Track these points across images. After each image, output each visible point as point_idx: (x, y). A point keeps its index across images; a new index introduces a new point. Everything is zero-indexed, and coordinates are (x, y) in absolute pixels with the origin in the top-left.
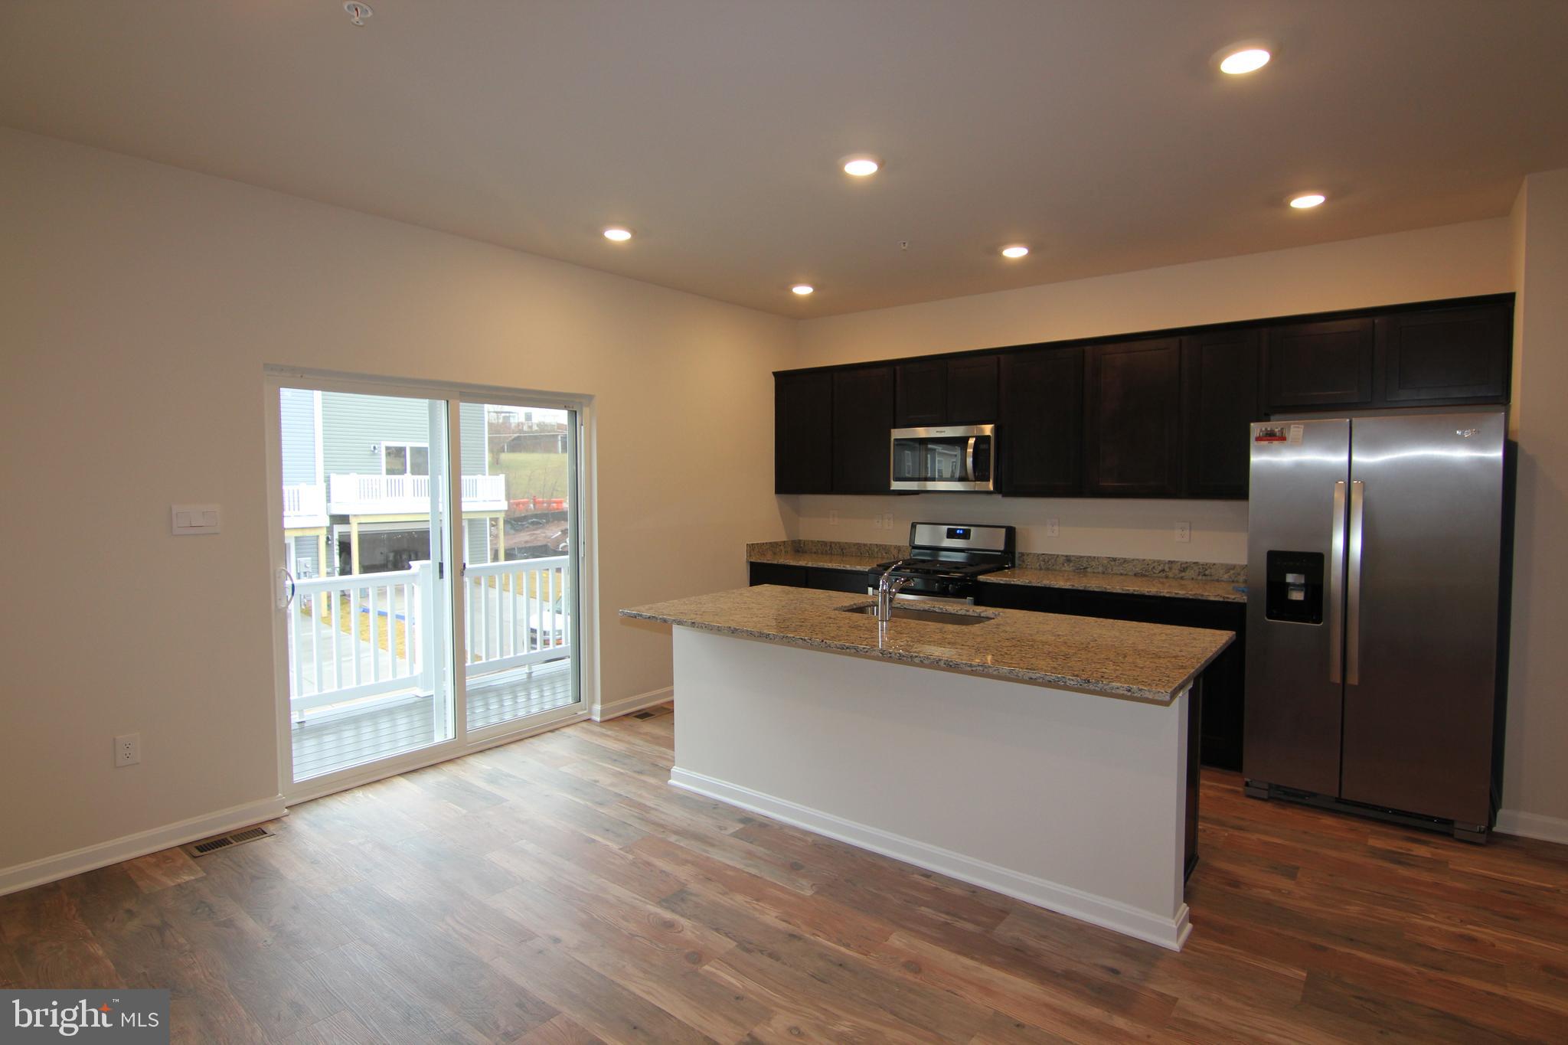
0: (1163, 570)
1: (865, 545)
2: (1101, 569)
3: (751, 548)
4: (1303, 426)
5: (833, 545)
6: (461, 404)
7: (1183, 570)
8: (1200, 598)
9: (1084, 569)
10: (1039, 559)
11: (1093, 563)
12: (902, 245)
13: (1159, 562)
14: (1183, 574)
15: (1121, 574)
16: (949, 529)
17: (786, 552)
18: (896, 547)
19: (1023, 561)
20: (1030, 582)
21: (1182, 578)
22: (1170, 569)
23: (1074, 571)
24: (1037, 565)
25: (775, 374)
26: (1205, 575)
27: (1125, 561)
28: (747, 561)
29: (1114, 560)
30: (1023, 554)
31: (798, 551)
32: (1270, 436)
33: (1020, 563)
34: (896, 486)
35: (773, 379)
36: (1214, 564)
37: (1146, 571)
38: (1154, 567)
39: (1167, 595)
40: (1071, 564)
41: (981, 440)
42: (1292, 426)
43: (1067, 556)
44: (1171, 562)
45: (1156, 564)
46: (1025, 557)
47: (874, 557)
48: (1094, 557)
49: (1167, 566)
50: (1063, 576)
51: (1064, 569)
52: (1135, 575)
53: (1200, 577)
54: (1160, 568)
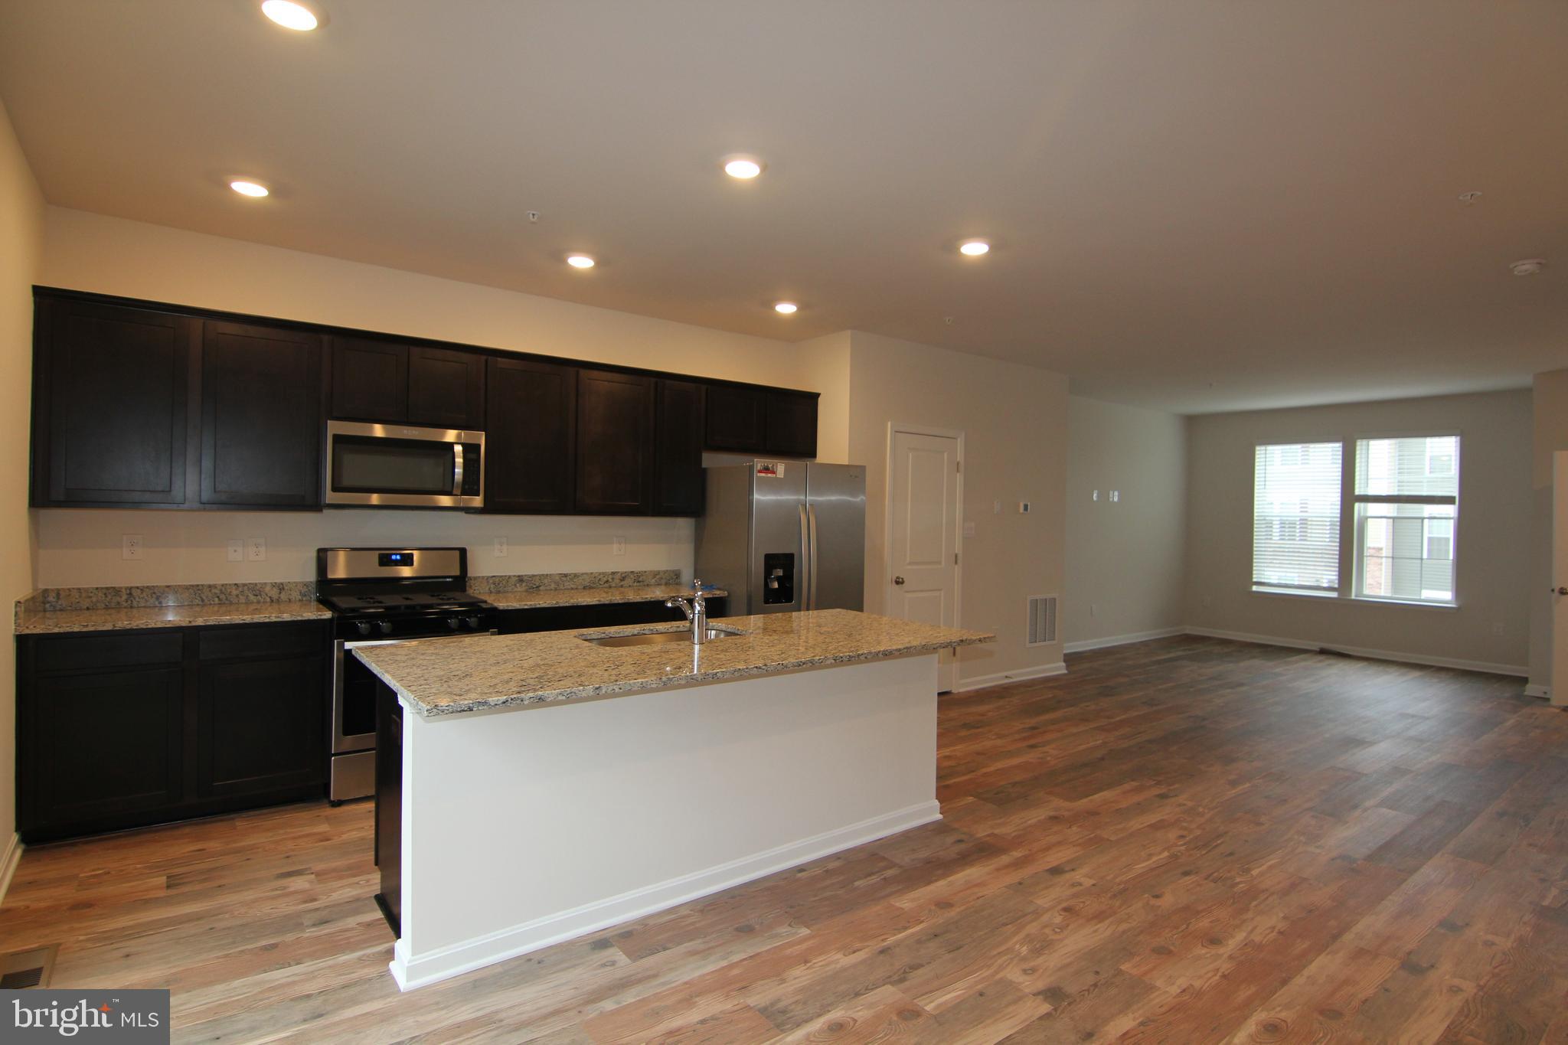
0: (607, 581)
2: (553, 586)
5: (135, 593)
7: (623, 579)
9: (537, 587)
10: (488, 582)
11: (546, 581)
12: (531, 216)
13: (604, 574)
14: (622, 583)
15: (572, 589)
16: (379, 555)
18: (274, 585)
21: (622, 586)
22: (613, 579)
23: (526, 591)
24: (487, 589)
26: (639, 582)
27: (576, 576)
29: (566, 575)
36: (645, 572)
37: (594, 582)
40: (524, 584)
43: (519, 576)
44: (613, 573)
45: (602, 576)
47: (231, 603)
48: (547, 575)
49: (611, 576)
50: (515, 596)
52: (584, 588)
53: (635, 584)
54: (605, 579)
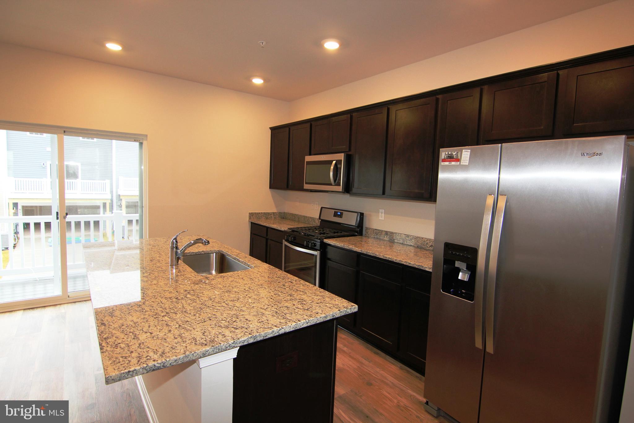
1: (307, 217)
3: (251, 215)
4: (470, 151)
6: (64, 136)
8: (421, 268)
17: (275, 218)
19: (367, 233)
20: (344, 246)
25: (271, 128)
28: (249, 221)
30: (367, 228)
31: (283, 218)
32: (450, 158)
33: (366, 233)
34: (306, 186)
35: (270, 131)
38: (427, 243)
39: (405, 264)
41: (338, 162)
42: (463, 150)
46: (368, 231)
51: (384, 239)
